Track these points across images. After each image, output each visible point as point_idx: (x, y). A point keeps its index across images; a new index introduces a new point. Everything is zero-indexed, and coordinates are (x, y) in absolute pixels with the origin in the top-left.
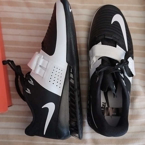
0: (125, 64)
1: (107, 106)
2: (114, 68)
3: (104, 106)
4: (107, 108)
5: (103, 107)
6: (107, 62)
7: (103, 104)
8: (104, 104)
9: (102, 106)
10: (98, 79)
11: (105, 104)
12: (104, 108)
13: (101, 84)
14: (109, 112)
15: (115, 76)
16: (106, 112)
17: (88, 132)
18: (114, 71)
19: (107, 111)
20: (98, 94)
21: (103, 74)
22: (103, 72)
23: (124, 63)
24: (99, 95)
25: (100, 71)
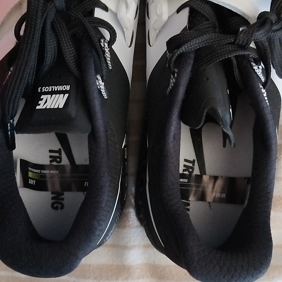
0: (275, 28)
1: (197, 171)
2: (235, 40)
3: (189, 172)
4: (199, 178)
5: (186, 173)
6: (207, 20)
7: (185, 166)
8: (191, 165)
9: (184, 170)
10: (172, 81)
11: (194, 165)
12: (189, 177)
13: (184, 101)
14: (204, 188)
15: (236, 72)
16: (194, 189)
17: (135, 246)
18: (233, 51)
19: (198, 187)
20: (172, 135)
21: (192, 62)
22: (192, 56)
23: (272, 24)
24: (174, 138)
25: (183, 49)
